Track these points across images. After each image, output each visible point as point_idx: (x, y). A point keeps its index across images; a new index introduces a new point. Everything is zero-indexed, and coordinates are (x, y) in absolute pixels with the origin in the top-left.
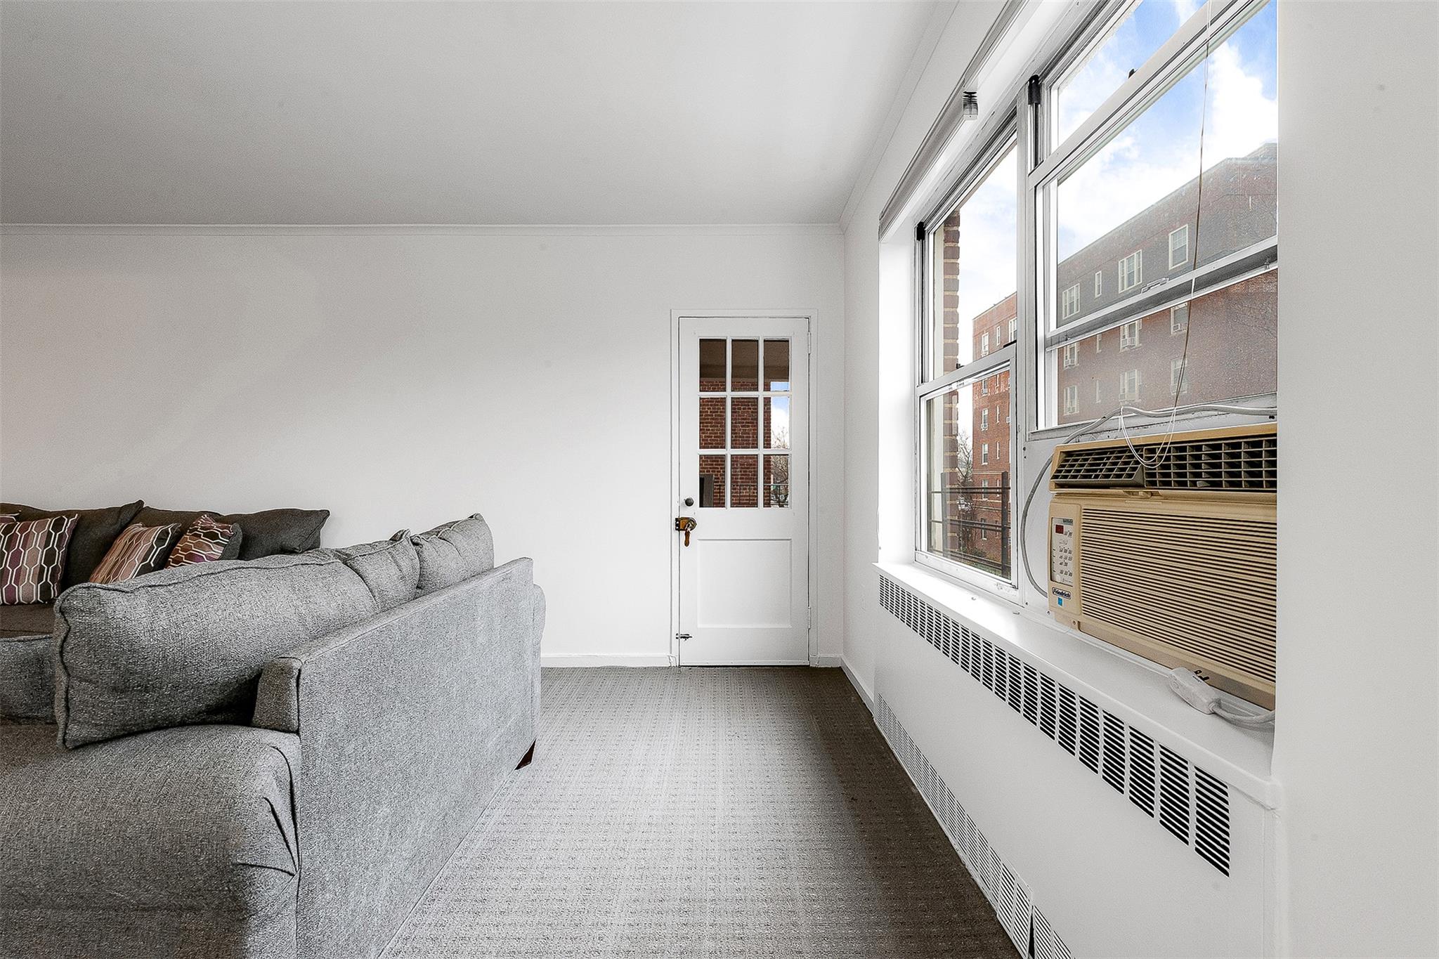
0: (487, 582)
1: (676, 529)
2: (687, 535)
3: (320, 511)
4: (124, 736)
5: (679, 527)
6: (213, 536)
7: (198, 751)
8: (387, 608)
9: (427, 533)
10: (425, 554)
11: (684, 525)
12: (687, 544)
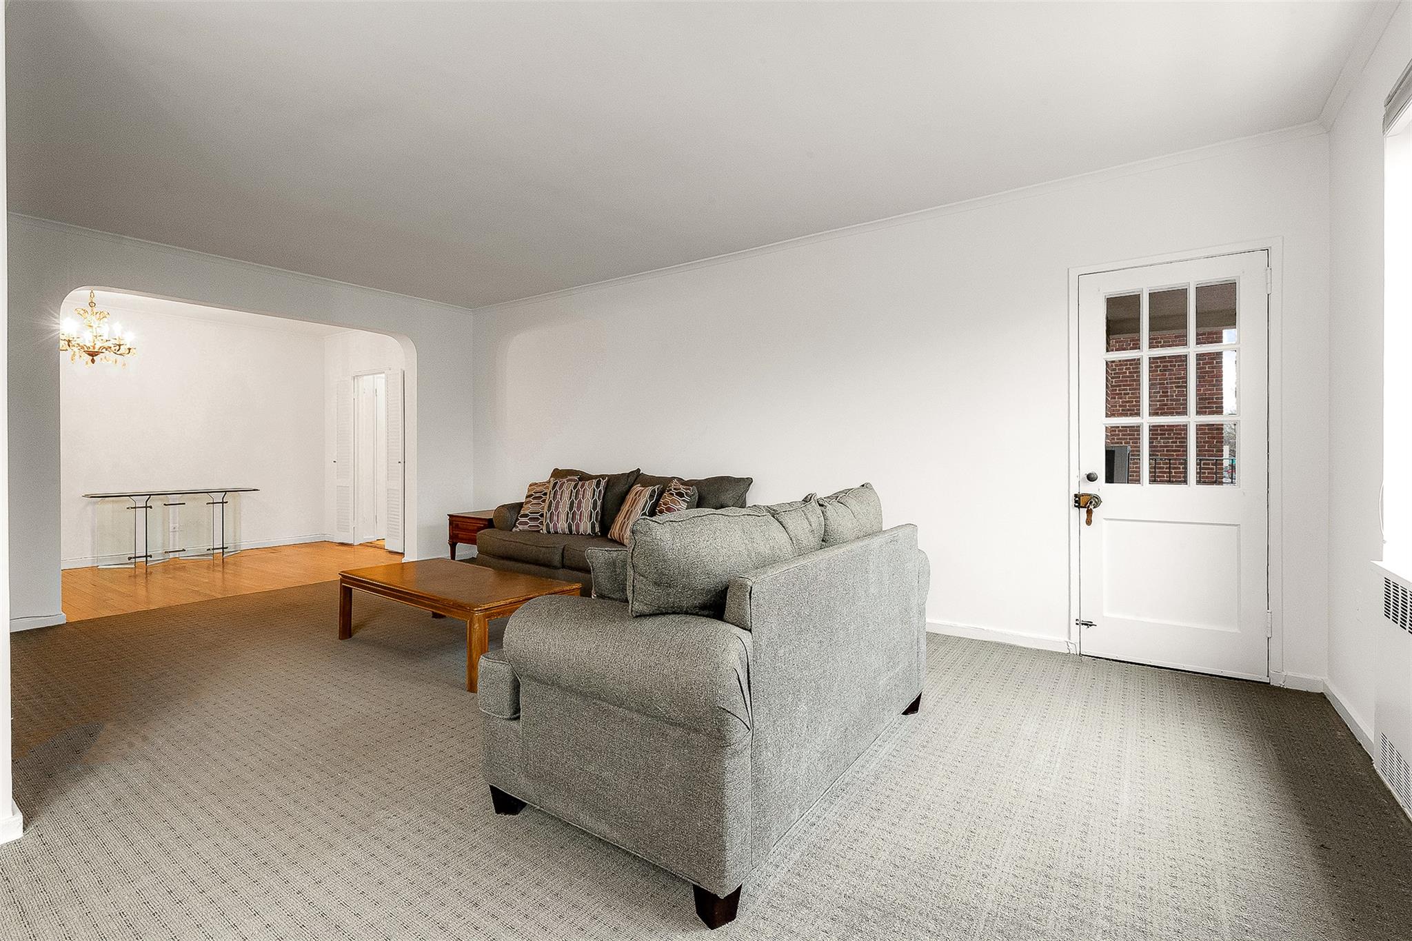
0: (876, 542)
1: (1075, 506)
2: (1089, 512)
3: (747, 478)
4: (658, 614)
5: (1079, 504)
6: (680, 495)
7: (697, 630)
8: (801, 552)
9: (828, 497)
10: (828, 514)
11: (1086, 503)
12: (1089, 522)
